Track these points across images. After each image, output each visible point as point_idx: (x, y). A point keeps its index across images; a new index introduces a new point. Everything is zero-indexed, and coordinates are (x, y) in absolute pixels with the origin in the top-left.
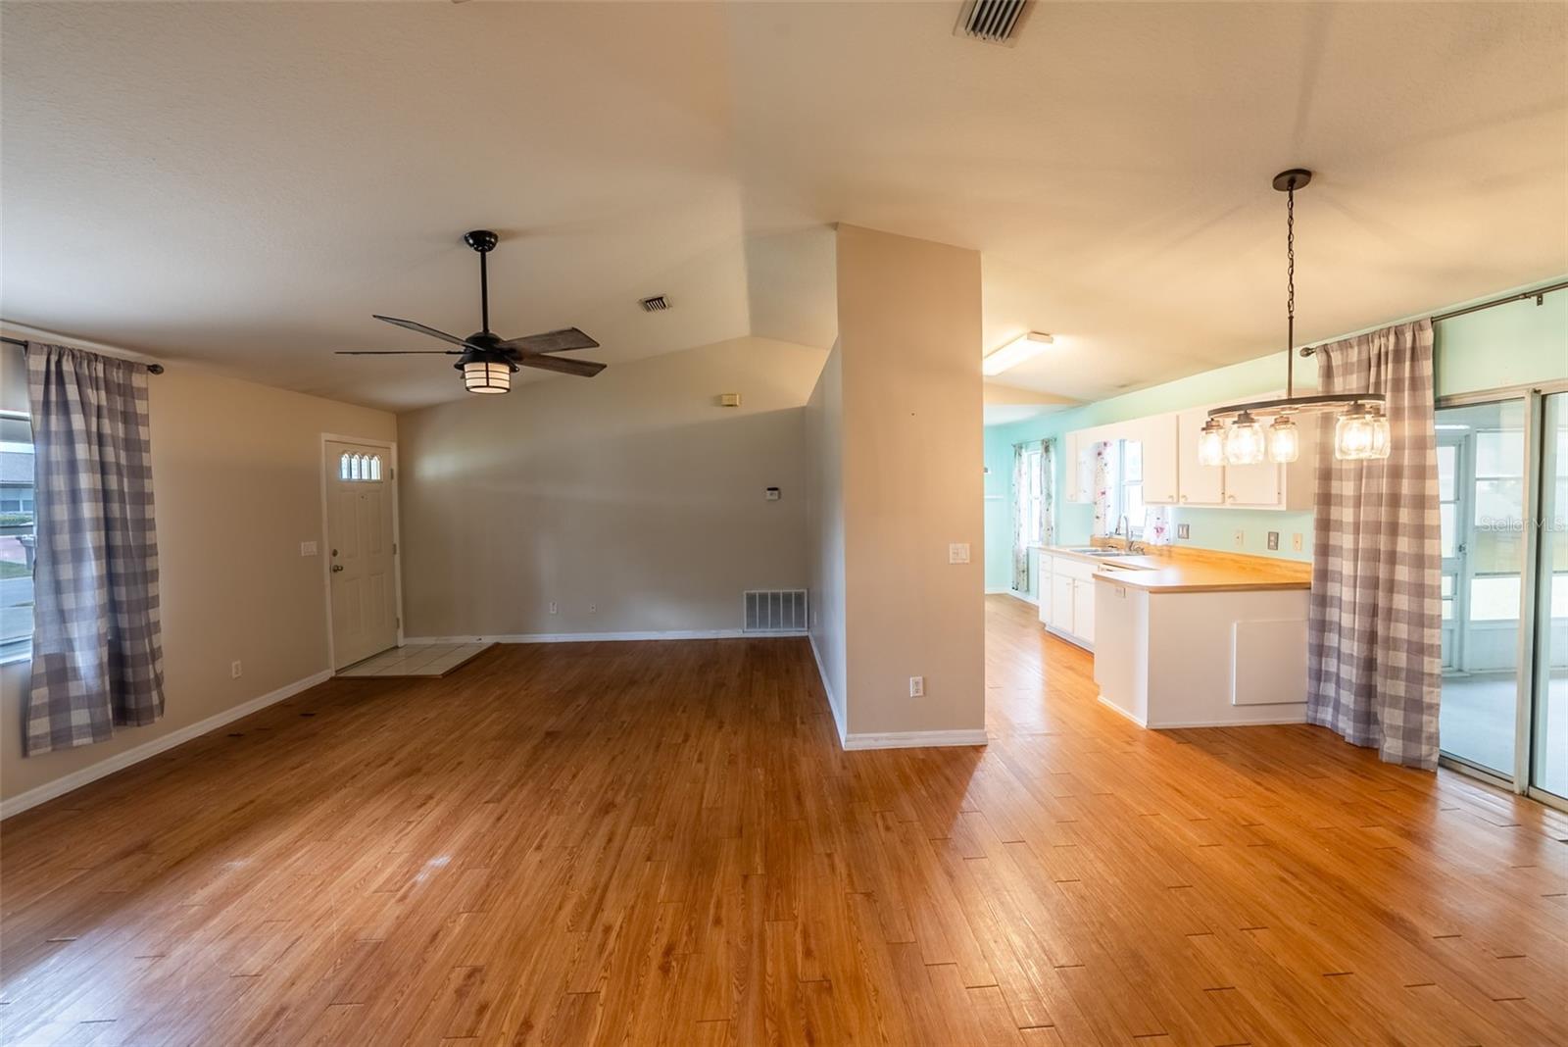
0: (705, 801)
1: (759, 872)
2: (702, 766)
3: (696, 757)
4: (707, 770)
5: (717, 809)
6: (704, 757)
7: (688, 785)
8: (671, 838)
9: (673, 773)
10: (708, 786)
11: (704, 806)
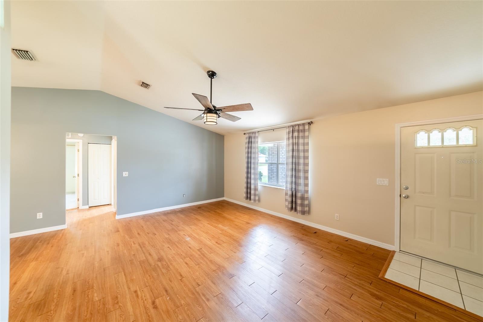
0: (123, 274)
1: (96, 262)
2: (133, 289)
3: (139, 293)
4: (129, 288)
5: (116, 273)
6: (134, 295)
7: (134, 278)
8: (130, 261)
9: (146, 280)
10: (125, 280)
11: (123, 272)
